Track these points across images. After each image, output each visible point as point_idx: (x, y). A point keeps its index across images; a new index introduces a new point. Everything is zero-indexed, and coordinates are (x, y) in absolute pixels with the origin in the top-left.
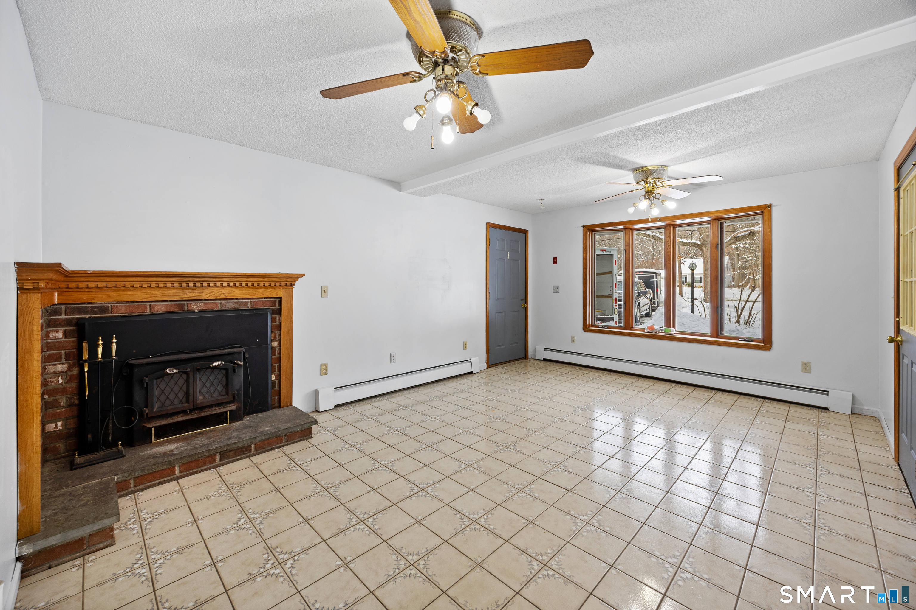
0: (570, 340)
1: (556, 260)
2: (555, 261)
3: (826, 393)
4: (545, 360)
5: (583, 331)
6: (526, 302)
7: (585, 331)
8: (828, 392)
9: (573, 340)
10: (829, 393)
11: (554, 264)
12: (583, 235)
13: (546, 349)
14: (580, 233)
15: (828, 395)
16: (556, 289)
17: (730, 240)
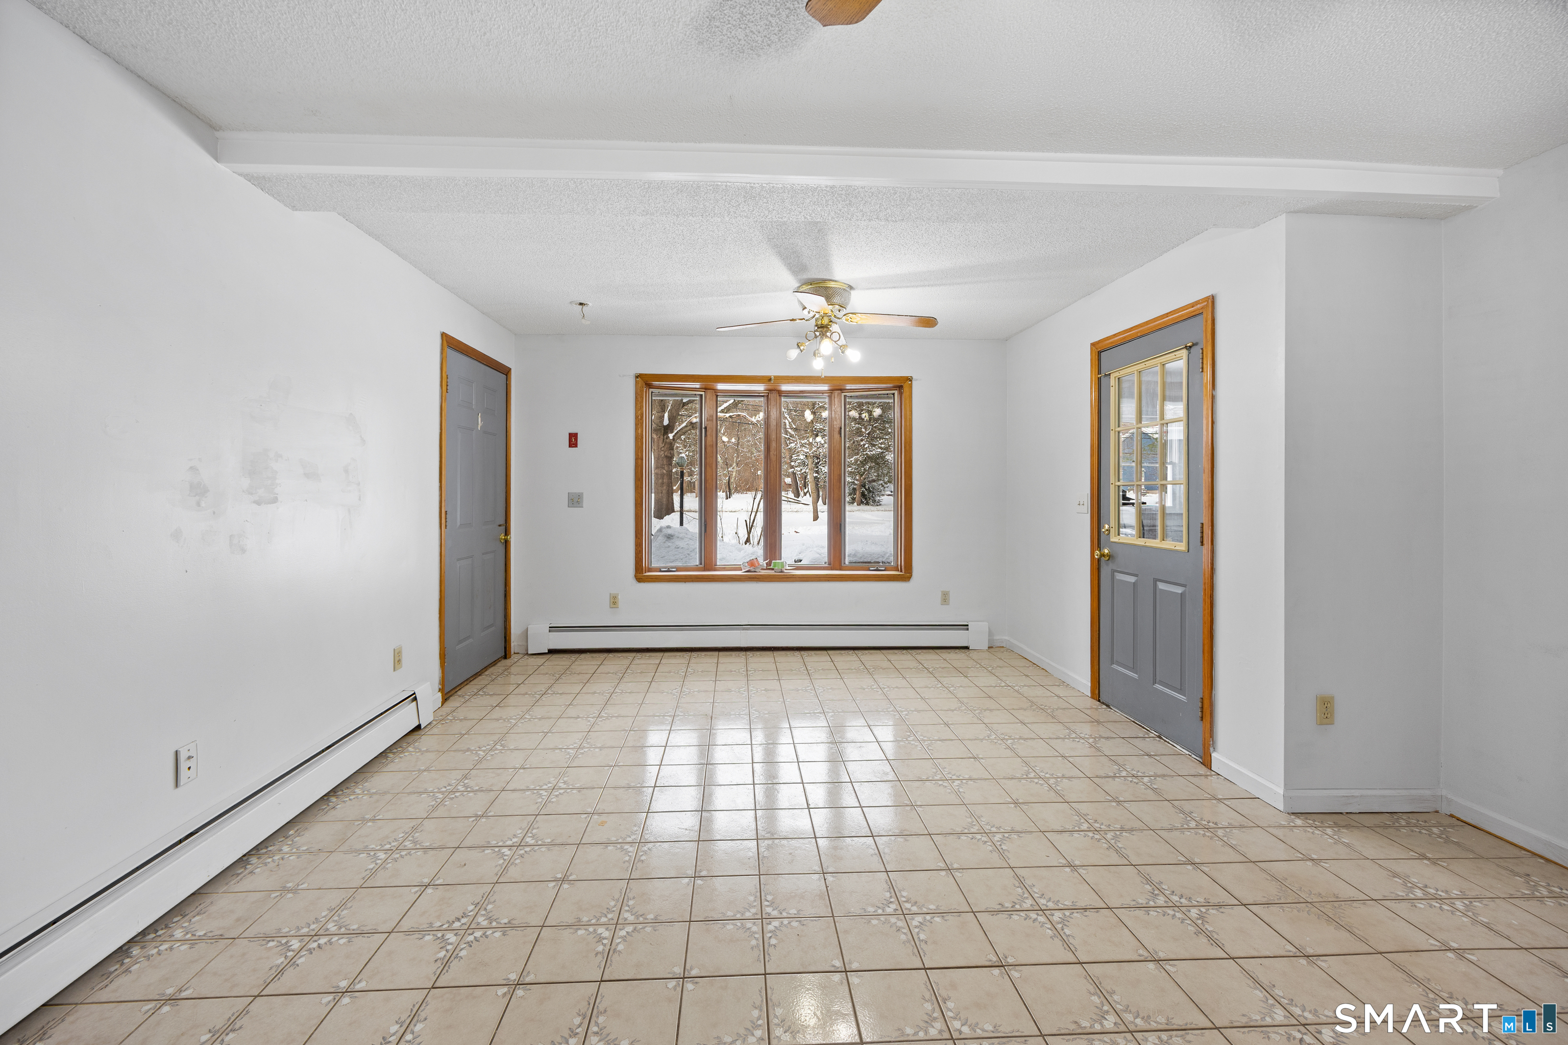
0: (607, 601)
1: (576, 439)
2: (573, 440)
3: (965, 627)
4: (552, 652)
5: (634, 581)
6: (507, 532)
7: (639, 582)
8: (968, 625)
9: (614, 602)
10: (969, 627)
11: (570, 446)
12: (636, 393)
13: (553, 629)
14: (629, 388)
15: (968, 629)
16: (575, 500)
17: (686, 426)
